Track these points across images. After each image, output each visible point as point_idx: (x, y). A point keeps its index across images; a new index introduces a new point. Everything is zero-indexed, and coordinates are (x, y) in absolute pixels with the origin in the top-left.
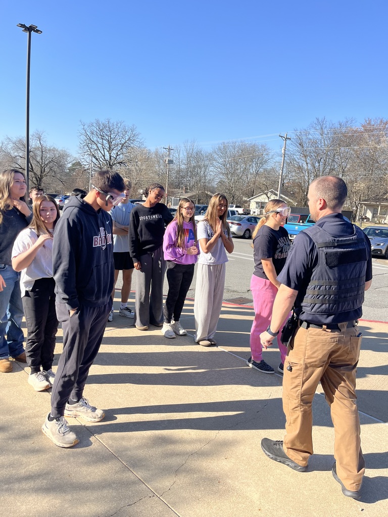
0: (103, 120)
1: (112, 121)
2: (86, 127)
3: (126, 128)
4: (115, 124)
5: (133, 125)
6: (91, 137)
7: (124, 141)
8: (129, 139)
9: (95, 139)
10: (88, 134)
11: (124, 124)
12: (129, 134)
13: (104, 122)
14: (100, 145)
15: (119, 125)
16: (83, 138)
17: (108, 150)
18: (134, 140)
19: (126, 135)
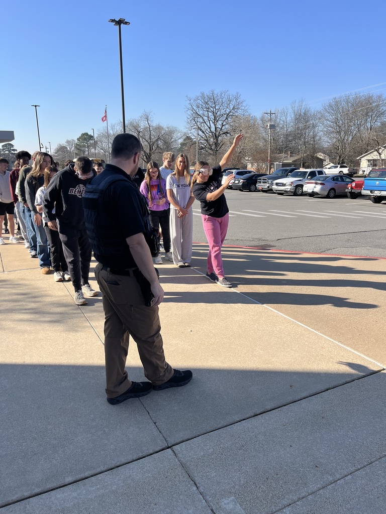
0: (207, 92)
1: (216, 92)
2: (192, 101)
3: (231, 97)
4: (219, 94)
5: (237, 93)
6: (197, 111)
7: (229, 111)
8: (234, 109)
9: (200, 113)
10: (195, 108)
11: (228, 93)
12: (233, 103)
13: (208, 94)
14: (205, 118)
15: (223, 95)
16: (190, 112)
17: (213, 121)
18: (238, 108)
19: (230, 105)
